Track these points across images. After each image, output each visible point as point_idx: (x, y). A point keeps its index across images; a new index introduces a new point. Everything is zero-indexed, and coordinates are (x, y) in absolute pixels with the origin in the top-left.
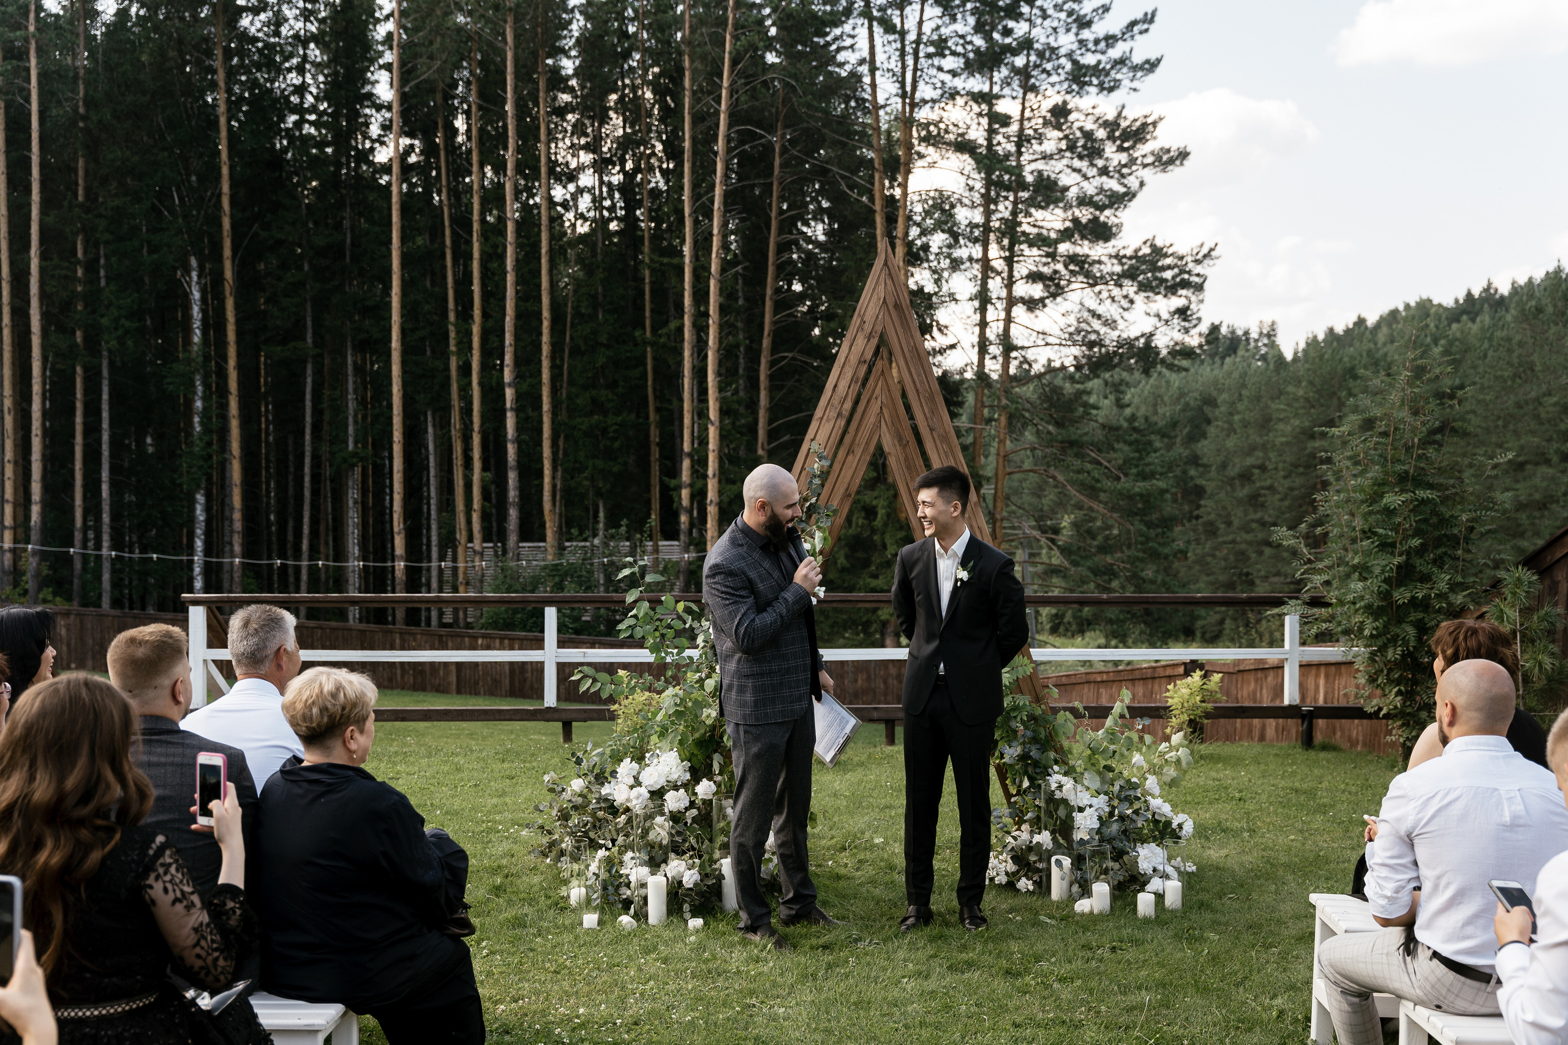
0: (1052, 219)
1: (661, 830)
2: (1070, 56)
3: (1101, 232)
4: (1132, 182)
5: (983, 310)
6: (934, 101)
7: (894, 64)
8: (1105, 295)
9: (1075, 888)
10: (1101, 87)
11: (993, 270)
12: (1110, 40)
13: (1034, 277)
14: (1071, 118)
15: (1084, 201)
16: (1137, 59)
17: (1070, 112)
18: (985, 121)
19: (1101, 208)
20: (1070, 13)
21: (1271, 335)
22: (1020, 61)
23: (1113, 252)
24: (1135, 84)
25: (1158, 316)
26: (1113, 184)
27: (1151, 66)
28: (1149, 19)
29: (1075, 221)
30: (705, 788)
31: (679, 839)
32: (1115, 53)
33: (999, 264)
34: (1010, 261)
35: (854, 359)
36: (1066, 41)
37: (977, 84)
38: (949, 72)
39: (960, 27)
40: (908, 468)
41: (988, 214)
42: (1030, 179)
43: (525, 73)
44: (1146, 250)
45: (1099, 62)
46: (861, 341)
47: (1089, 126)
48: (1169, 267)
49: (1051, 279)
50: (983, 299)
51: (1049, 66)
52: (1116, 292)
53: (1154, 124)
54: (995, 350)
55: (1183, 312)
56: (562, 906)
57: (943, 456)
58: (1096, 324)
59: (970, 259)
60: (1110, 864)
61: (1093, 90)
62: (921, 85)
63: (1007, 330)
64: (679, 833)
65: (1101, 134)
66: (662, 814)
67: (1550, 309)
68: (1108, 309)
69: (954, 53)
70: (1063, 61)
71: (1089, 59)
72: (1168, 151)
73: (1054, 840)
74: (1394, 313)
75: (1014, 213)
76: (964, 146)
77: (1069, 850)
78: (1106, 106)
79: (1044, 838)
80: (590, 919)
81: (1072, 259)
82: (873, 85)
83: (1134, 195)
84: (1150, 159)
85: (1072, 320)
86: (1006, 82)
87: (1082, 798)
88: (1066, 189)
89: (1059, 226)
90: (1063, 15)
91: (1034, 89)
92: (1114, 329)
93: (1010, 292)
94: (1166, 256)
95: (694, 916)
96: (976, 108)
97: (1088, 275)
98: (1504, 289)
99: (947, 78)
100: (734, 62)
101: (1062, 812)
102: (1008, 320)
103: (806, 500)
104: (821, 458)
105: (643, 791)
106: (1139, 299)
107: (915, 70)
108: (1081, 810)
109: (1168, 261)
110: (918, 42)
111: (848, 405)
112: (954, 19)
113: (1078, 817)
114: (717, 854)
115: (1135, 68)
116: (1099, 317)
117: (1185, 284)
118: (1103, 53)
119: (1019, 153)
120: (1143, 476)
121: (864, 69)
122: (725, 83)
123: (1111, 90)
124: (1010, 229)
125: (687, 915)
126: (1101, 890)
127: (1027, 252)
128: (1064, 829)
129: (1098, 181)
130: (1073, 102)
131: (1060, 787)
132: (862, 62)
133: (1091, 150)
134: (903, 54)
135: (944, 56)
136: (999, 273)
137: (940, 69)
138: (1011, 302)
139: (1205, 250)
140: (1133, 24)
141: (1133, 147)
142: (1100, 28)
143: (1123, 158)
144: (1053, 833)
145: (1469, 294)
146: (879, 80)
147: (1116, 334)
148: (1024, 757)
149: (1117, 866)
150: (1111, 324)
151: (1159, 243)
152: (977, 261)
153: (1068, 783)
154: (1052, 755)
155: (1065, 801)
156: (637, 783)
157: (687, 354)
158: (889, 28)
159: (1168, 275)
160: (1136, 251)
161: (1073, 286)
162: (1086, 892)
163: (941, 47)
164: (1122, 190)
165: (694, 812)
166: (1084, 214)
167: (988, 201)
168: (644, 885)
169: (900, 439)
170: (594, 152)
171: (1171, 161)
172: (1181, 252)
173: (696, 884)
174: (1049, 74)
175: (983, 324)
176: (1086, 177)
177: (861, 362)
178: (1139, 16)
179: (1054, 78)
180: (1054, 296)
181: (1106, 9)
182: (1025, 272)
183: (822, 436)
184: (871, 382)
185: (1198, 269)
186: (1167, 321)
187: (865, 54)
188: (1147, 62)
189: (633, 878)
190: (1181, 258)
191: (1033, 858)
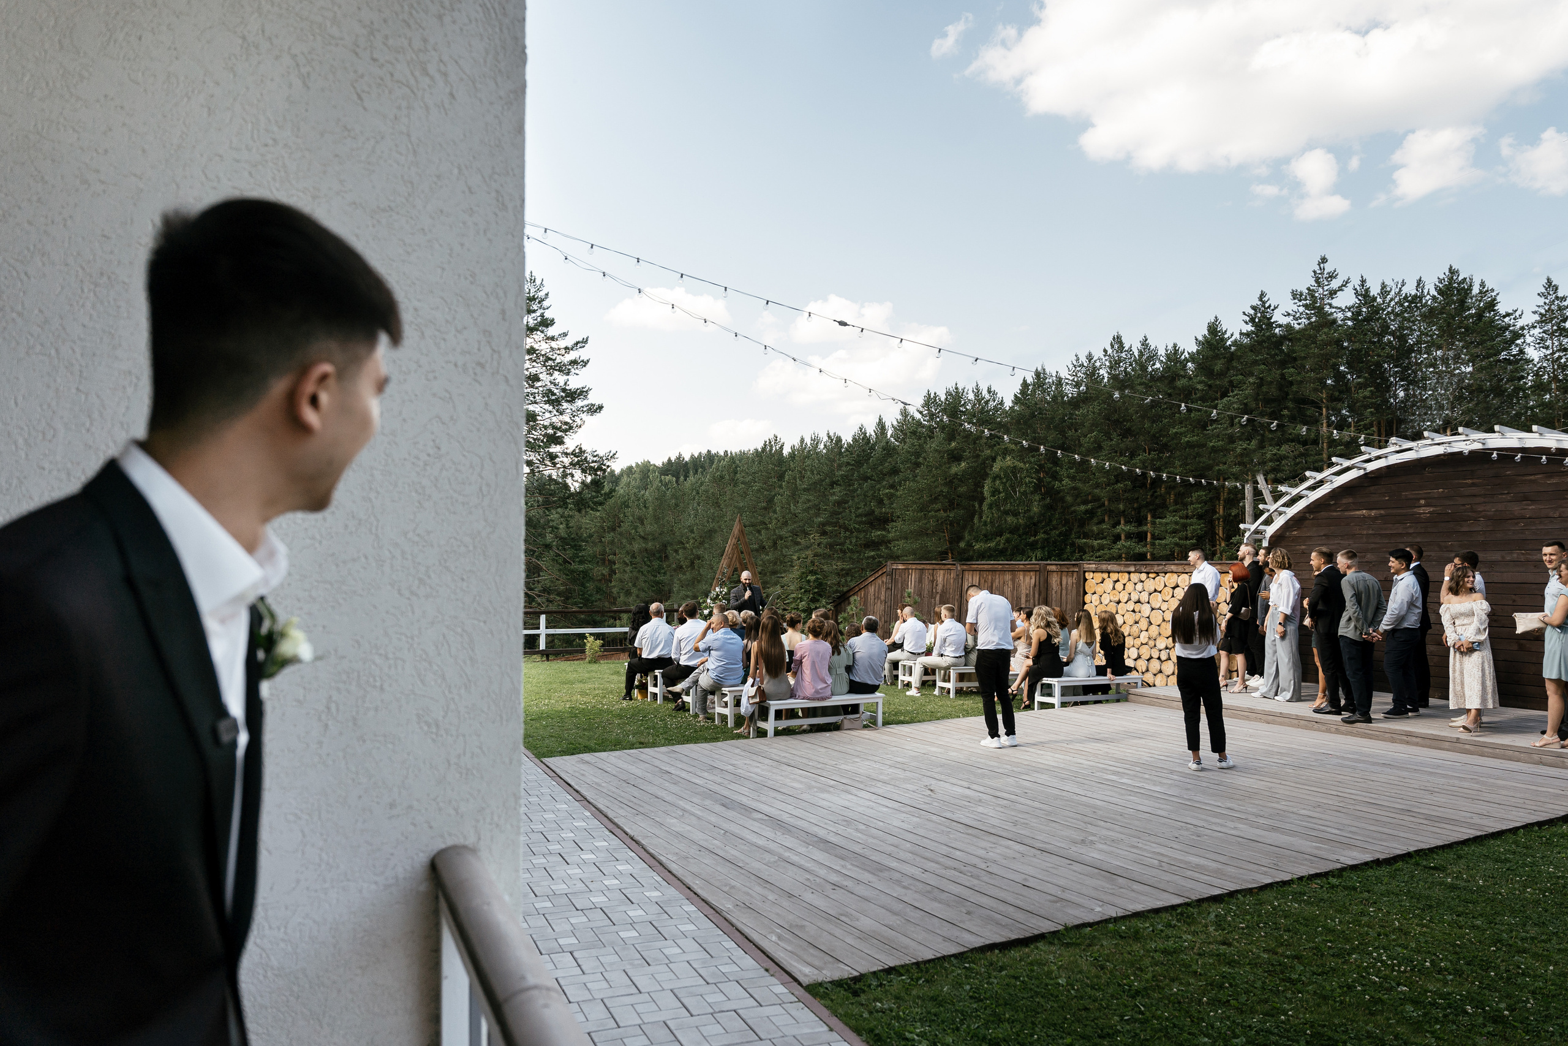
3: (559, 441)
24: (577, 371)
28: (585, 341)
44: (578, 450)
48: (596, 461)
53: (587, 392)
67: (727, 477)
72: (594, 405)
74: (630, 468)
84: (585, 409)
94: (592, 456)
117: (601, 470)
120: (581, 562)
133: (555, 402)
139: (611, 454)
140: (577, 343)
142: (562, 343)
171: (596, 410)
178: (581, 340)
181: (565, 335)
185: (608, 463)
188: (583, 361)
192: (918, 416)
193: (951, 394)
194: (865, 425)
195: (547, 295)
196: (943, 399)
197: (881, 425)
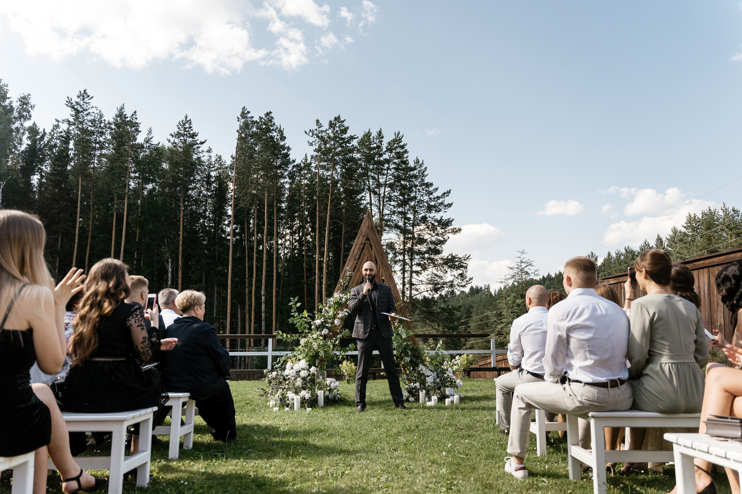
0: (423, 248)
1: (299, 382)
2: (427, 202)
3: (437, 252)
4: (446, 237)
5: (403, 273)
6: (388, 214)
7: (377, 203)
8: (439, 269)
9: (427, 399)
10: (436, 211)
11: (406, 263)
12: (438, 198)
13: (418, 265)
14: (428, 219)
15: (432, 242)
16: (446, 203)
17: (427, 218)
18: (403, 220)
19: (437, 245)
20: (426, 191)
21: (488, 288)
22: (412, 204)
23: (440, 257)
24: (446, 210)
25: (454, 276)
26: (440, 238)
27: (450, 205)
28: (449, 192)
29: (430, 248)
30: (313, 369)
31: (304, 386)
32: (440, 201)
33: (408, 261)
34: (411, 260)
35: (359, 243)
36: (426, 198)
37: (400, 210)
38: (393, 206)
39: (396, 194)
41: (404, 246)
42: (416, 236)
43: (270, 206)
44: (450, 257)
45: (435, 204)
46: (361, 238)
47: (433, 222)
48: (457, 261)
49: (424, 265)
50: (404, 271)
51: (421, 205)
52: (442, 268)
54: (407, 286)
55: (461, 275)
56: (268, 407)
58: (437, 278)
59: (400, 260)
60: (437, 391)
61: (434, 212)
62: (385, 210)
63: (411, 280)
64: (305, 384)
65: (436, 224)
66: (300, 377)
68: (439, 273)
69: (394, 201)
70: (425, 204)
71: (432, 203)
72: (456, 229)
73: (420, 386)
75: (412, 246)
76: (397, 227)
77: (425, 389)
78: (438, 216)
79: (417, 385)
80: (276, 409)
81: (429, 259)
82: (371, 210)
83: (446, 241)
84: (451, 231)
85: (429, 276)
86: (409, 210)
87: (428, 373)
88: (427, 240)
89: (425, 250)
90: (424, 192)
91: (416, 211)
92: (442, 279)
93: (411, 269)
94: (456, 258)
95: (309, 407)
96: (400, 216)
97: (434, 264)
98: (553, 276)
99: (392, 207)
100: (332, 202)
101: (423, 377)
102: (411, 277)
103: (345, 284)
104: (349, 271)
105: (294, 371)
106: (449, 270)
107: (383, 205)
108: (428, 376)
109: (457, 259)
110: (384, 197)
111: (357, 256)
112: (394, 192)
113: (427, 379)
114: (316, 390)
115: (445, 206)
116: (437, 276)
117: (462, 266)
118: (436, 201)
119: (413, 229)
121: (368, 205)
122: (329, 208)
123: (439, 211)
124: (411, 250)
125: (306, 407)
126: (434, 398)
127: (416, 257)
128: (423, 383)
129: (436, 237)
130: (428, 215)
131: (422, 370)
132: (368, 203)
133: (434, 229)
134: (379, 201)
135: (391, 201)
136: (408, 264)
137: (390, 205)
138: (412, 272)
139: (467, 256)
140: (444, 193)
141: (445, 228)
142: (435, 195)
143: (443, 230)
144: (420, 383)
145: (543, 277)
146: (373, 208)
147: (442, 281)
148: (411, 361)
149: (439, 391)
150: (441, 277)
151: (454, 255)
152: (402, 261)
153: (424, 369)
154: (419, 361)
155: (423, 374)
156: (292, 368)
157: (316, 286)
158: (375, 193)
159: (457, 263)
160: (448, 257)
161: (430, 267)
162: (430, 400)
163: (390, 199)
164: (443, 239)
165: (310, 377)
166: (432, 247)
167: (405, 243)
168: (293, 400)
170: (291, 230)
171: (456, 232)
172: (461, 257)
173: (309, 398)
174: (421, 207)
175: (404, 278)
176: (432, 236)
177: (361, 244)
178: (446, 191)
179: (423, 209)
180: (424, 270)
181: (437, 189)
182: (415, 263)
183: (350, 264)
184: (364, 250)
185: (465, 262)
186: (457, 278)
187: (369, 201)
188: (449, 204)
189: (290, 397)
190: (460, 259)
191: (414, 391)
192: (684, 230)
193: (706, 214)
194: (648, 240)
195: (426, 168)
196: (700, 217)
197: (659, 240)
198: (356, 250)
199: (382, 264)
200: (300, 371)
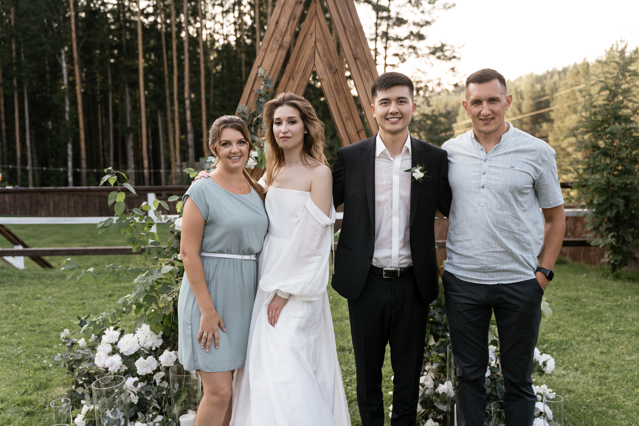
3: (421, 37)
13: (396, 55)
15: (415, 23)
19: (422, 27)
23: (426, 45)
30: (166, 358)
40: (337, 91)
42: (393, 14)
44: (439, 45)
57: (364, 79)
72: (449, 4)
75: (387, 28)
81: (410, 47)
88: (407, 19)
89: (405, 34)
103: (254, 115)
104: (266, 81)
105: (119, 357)
106: (436, 63)
111: (288, 38)
127: (392, 44)
129: (421, 15)
156: (115, 351)
160: (435, 45)
165: (162, 374)
169: (331, 67)
171: (450, 7)
183: (267, 64)
184: (306, 22)
198: (284, 21)
199: (356, 59)
200: (136, 356)
